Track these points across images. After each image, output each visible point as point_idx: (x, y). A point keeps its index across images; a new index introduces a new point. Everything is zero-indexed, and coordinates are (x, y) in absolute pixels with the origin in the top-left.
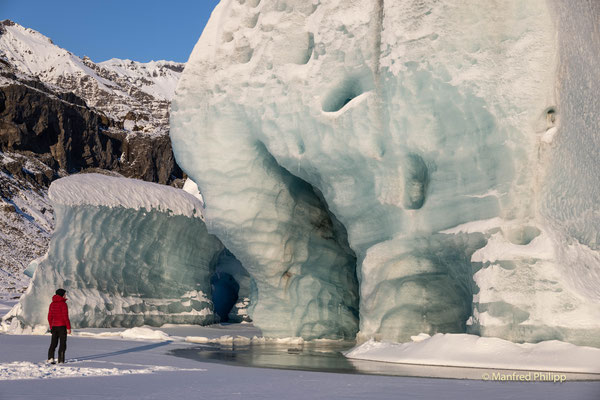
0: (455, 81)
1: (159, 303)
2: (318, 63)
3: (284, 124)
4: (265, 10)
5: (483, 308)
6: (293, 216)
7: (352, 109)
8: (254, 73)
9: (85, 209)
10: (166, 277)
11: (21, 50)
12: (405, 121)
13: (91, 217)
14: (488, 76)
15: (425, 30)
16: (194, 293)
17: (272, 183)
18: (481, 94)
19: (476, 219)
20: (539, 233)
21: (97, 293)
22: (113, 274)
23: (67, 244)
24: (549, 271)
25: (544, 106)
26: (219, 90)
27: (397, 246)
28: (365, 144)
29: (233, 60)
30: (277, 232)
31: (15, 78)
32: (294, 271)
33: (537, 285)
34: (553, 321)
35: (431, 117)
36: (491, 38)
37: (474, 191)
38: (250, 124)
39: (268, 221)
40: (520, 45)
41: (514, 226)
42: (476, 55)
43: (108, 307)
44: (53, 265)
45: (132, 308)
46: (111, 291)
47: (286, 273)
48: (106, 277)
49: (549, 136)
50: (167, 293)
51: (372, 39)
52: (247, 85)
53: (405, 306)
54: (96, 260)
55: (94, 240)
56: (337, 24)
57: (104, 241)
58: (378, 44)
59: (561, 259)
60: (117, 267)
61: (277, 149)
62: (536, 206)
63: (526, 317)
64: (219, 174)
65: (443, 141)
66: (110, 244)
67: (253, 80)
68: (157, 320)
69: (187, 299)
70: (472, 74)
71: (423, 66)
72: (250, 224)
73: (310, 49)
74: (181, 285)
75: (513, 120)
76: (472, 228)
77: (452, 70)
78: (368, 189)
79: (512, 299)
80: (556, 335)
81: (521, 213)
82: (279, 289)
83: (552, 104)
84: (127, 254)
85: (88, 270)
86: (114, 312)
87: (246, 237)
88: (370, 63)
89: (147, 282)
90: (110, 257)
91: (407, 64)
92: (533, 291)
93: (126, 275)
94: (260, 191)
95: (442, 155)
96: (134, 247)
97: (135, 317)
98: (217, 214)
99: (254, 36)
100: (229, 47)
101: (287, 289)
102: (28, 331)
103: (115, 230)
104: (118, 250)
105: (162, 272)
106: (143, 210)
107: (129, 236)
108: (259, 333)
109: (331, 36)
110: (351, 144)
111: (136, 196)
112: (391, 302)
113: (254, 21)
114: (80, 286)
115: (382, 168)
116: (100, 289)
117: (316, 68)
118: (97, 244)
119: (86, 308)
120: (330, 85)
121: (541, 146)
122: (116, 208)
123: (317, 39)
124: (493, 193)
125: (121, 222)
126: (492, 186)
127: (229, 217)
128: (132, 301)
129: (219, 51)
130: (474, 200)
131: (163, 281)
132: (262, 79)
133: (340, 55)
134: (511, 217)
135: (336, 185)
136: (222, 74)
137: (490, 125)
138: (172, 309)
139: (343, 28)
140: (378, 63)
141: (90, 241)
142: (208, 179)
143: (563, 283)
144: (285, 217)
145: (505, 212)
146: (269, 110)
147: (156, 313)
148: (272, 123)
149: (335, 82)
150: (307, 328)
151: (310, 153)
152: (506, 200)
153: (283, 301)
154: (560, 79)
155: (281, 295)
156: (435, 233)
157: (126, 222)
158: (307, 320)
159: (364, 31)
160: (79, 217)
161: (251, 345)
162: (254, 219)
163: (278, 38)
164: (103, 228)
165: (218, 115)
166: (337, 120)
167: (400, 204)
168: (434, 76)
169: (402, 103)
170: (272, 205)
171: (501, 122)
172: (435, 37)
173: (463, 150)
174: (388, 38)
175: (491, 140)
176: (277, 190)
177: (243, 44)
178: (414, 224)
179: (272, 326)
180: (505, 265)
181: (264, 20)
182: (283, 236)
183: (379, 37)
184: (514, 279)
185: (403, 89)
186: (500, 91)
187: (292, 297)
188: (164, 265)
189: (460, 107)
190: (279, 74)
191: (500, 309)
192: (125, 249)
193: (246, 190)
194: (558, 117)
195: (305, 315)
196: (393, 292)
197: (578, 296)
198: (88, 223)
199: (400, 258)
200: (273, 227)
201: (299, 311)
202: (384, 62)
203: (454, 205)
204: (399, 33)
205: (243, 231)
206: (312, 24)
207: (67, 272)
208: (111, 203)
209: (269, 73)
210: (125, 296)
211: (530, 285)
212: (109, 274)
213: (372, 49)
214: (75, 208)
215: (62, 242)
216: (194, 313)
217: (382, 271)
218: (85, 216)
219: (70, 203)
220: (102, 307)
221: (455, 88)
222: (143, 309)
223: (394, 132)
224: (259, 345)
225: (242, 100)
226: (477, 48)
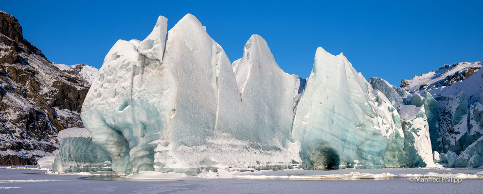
0: (150, 102)
1: (96, 165)
2: (117, 97)
3: (109, 115)
4: (105, 83)
5: (155, 164)
6: (119, 139)
7: (125, 110)
8: (101, 101)
9: (70, 139)
10: (99, 157)
11: (88, 75)
12: (139, 113)
13: (72, 140)
14: (158, 100)
15: (143, 88)
16: (107, 162)
17: (110, 131)
18: (156, 106)
19: (156, 140)
20: (170, 143)
21: (75, 162)
22: (81, 157)
23: (65, 149)
24: (170, 153)
25: (171, 108)
26: (93, 106)
27: (139, 148)
28: (129, 120)
29: (97, 97)
30: (114, 144)
31: (83, 86)
32: (122, 155)
33: (168, 157)
34: (171, 167)
35: (145, 112)
36: (159, 90)
37: (155, 132)
38: (101, 115)
39: (111, 141)
40: (166, 92)
41: (164, 141)
42: (155, 95)
43: (78, 166)
44: (61, 155)
45: (86, 166)
46: (80, 162)
47: (119, 155)
48: (78, 158)
49: (172, 117)
50: (99, 161)
51: (130, 90)
52: (100, 104)
53: (145, 164)
54: (75, 153)
55: (73, 147)
56: (122, 86)
57: (77, 147)
58: (132, 92)
59: (175, 150)
60: (82, 155)
61: (108, 121)
62: (170, 136)
63: (165, 166)
64: (94, 129)
65: (148, 118)
66: (79, 148)
67: (101, 103)
68: (95, 170)
69: (105, 163)
70: (154, 100)
71: (142, 98)
72: (105, 142)
73: (116, 93)
74: (103, 159)
75: (163, 113)
76: (154, 142)
77: (149, 99)
78: (131, 132)
79: (162, 161)
80: (172, 170)
81: (166, 138)
82: (118, 160)
83: (174, 108)
84: (85, 151)
85: (72, 156)
86: (80, 168)
87: (105, 146)
88: (130, 97)
89: (92, 158)
90: (79, 152)
91: (138, 98)
92: (167, 159)
93: (85, 157)
94: (107, 133)
95: (148, 123)
96: (87, 148)
97: (87, 169)
98: (95, 140)
99: (101, 90)
100: (96, 94)
101: (120, 160)
102: (53, 174)
103: (80, 144)
104: (82, 150)
105: (97, 156)
106: (89, 138)
107: (85, 145)
108: (114, 172)
109: (120, 90)
110: (126, 120)
111: (87, 134)
112: (140, 163)
113: (102, 86)
114: (69, 160)
115: (134, 126)
116: (76, 161)
117: (117, 99)
118: (74, 148)
119: (71, 167)
120: (120, 104)
121: (170, 120)
122: (79, 138)
123: (117, 91)
124: (159, 133)
125: (82, 142)
126: (159, 131)
127: (98, 140)
128: (87, 164)
129: (93, 95)
130: (155, 135)
131: (97, 158)
132: (103, 102)
133: (122, 95)
134: (163, 139)
135: (124, 131)
136: (93, 101)
137: (158, 114)
138: (100, 166)
139: (123, 87)
140: (132, 97)
141: (72, 148)
142: (92, 130)
143: (174, 157)
144: (116, 139)
145: (162, 138)
146: (105, 111)
147: (95, 168)
148: (106, 115)
149: (122, 102)
150: (128, 171)
151: (116, 122)
152: (162, 134)
153: (119, 163)
154: (176, 101)
155: (119, 162)
156: (147, 144)
157: (83, 141)
158: (128, 168)
159: (129, 88)
160: (68, 141)
161: (112, 176)
162: (106, 141)
163: (108, 90)
164: (76, 144)
165: (93, 113)
166: (122, 113)
167: (139, 136)
168: (145, 101)
169: (137, 108)
170: (111, 137)
171: (160, 113)
172: (145, 90)
173: (153, 121)
174: (134, 90)
175: (158, 118)
176: (112, 133)
177: (99, 92)
178: (142, 141)
179: (118, 170)
180: (161, 152)
181: (104, 85)
182: (116, 145)
183: (132, 90)
184: (162, 156)
185: (137, 105)
186: (161, 104)
187: (122, 162)
188: (98, 153)
189: (151, 109)
190: (108, 101)
191: (159, 164)
192: (84, 149)
193: (103, 133)
194: (176, 111)
195: (127, 167)
196: (140, 160)
197: (177, 160)
198: (71, 142)
199: (140, 151)
200: (113, 143)
201: (125, 166)
202: (133, 97)
203: (151, 136)
204: (137, 88)
205: (103, 144)
206: (116, 86)
207: (65, 157)
208: (78, 136)
209: (105, 101)
210: (85, 163)
211: (166, 157)
212: (79, 157)
213: (130, 93)
214: (66, 138)
215: (63, 148)
216: (107, 167)
217: (135, 154)
218: (70, 140)
219: (64, 137)
220: (76, 166)
221: (149, 104)
222: (90, 166)
223: (136, 116)
224: (114, 176)
225: (98, 108)
226: (156, 93)
